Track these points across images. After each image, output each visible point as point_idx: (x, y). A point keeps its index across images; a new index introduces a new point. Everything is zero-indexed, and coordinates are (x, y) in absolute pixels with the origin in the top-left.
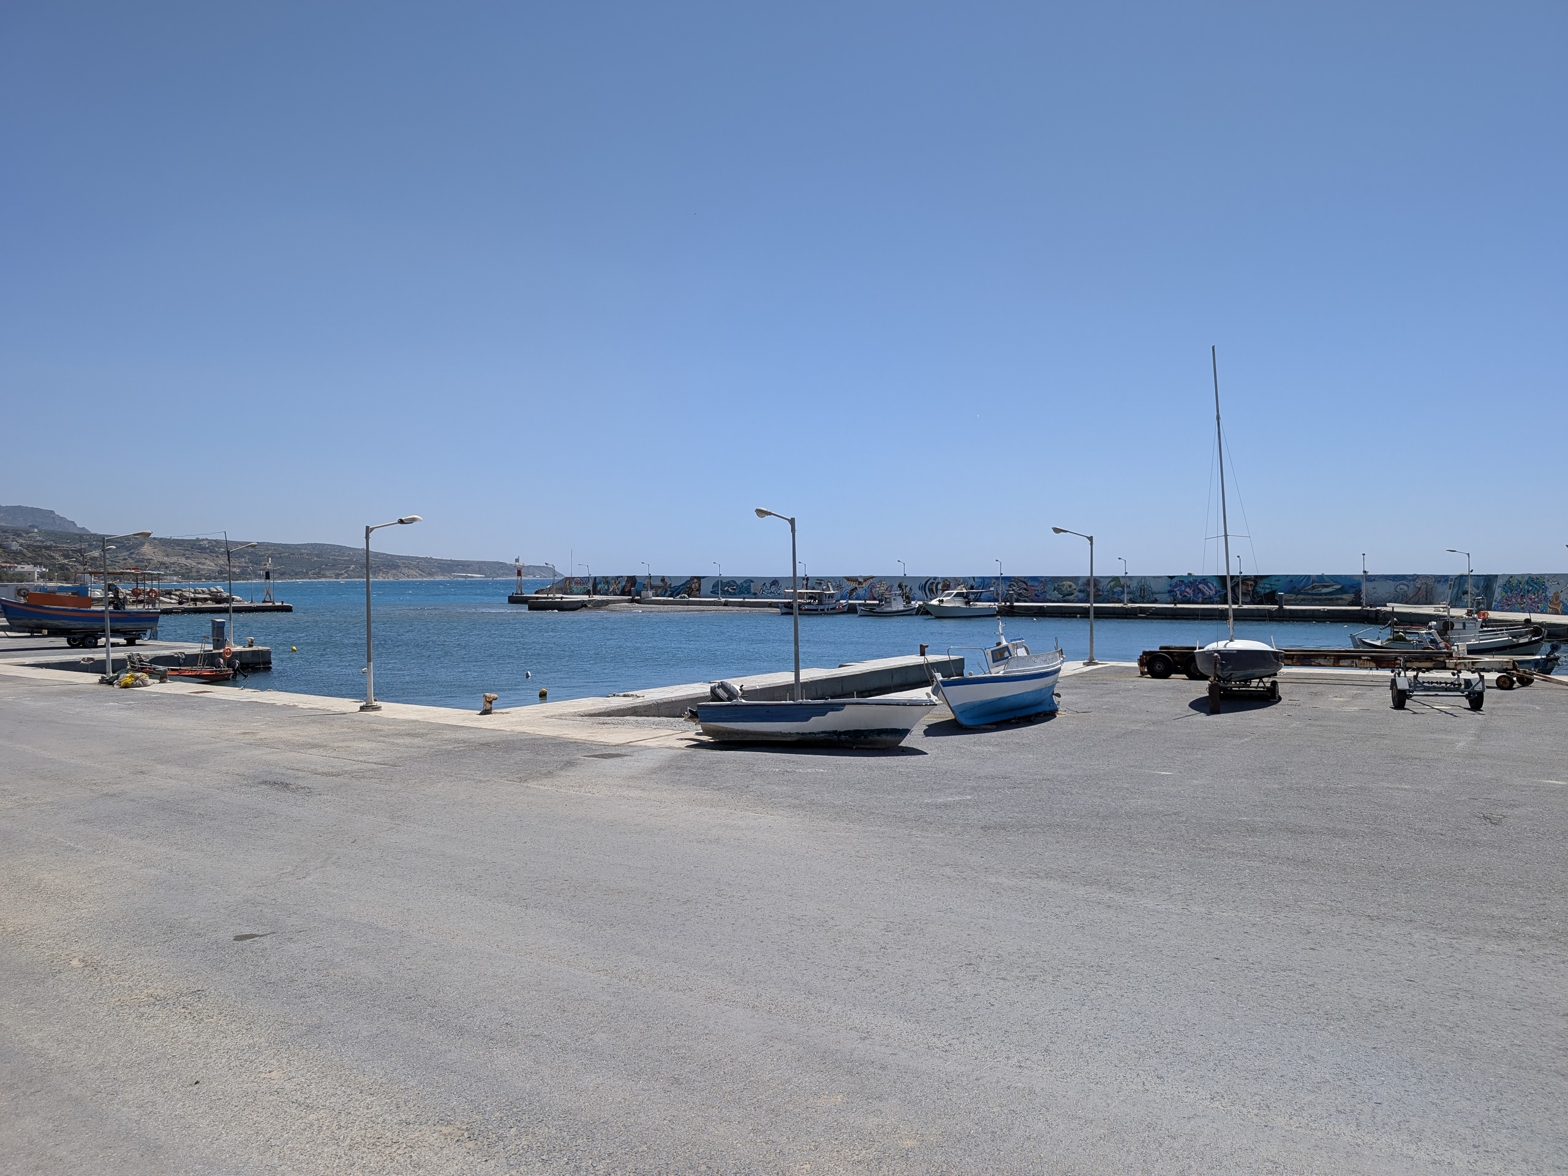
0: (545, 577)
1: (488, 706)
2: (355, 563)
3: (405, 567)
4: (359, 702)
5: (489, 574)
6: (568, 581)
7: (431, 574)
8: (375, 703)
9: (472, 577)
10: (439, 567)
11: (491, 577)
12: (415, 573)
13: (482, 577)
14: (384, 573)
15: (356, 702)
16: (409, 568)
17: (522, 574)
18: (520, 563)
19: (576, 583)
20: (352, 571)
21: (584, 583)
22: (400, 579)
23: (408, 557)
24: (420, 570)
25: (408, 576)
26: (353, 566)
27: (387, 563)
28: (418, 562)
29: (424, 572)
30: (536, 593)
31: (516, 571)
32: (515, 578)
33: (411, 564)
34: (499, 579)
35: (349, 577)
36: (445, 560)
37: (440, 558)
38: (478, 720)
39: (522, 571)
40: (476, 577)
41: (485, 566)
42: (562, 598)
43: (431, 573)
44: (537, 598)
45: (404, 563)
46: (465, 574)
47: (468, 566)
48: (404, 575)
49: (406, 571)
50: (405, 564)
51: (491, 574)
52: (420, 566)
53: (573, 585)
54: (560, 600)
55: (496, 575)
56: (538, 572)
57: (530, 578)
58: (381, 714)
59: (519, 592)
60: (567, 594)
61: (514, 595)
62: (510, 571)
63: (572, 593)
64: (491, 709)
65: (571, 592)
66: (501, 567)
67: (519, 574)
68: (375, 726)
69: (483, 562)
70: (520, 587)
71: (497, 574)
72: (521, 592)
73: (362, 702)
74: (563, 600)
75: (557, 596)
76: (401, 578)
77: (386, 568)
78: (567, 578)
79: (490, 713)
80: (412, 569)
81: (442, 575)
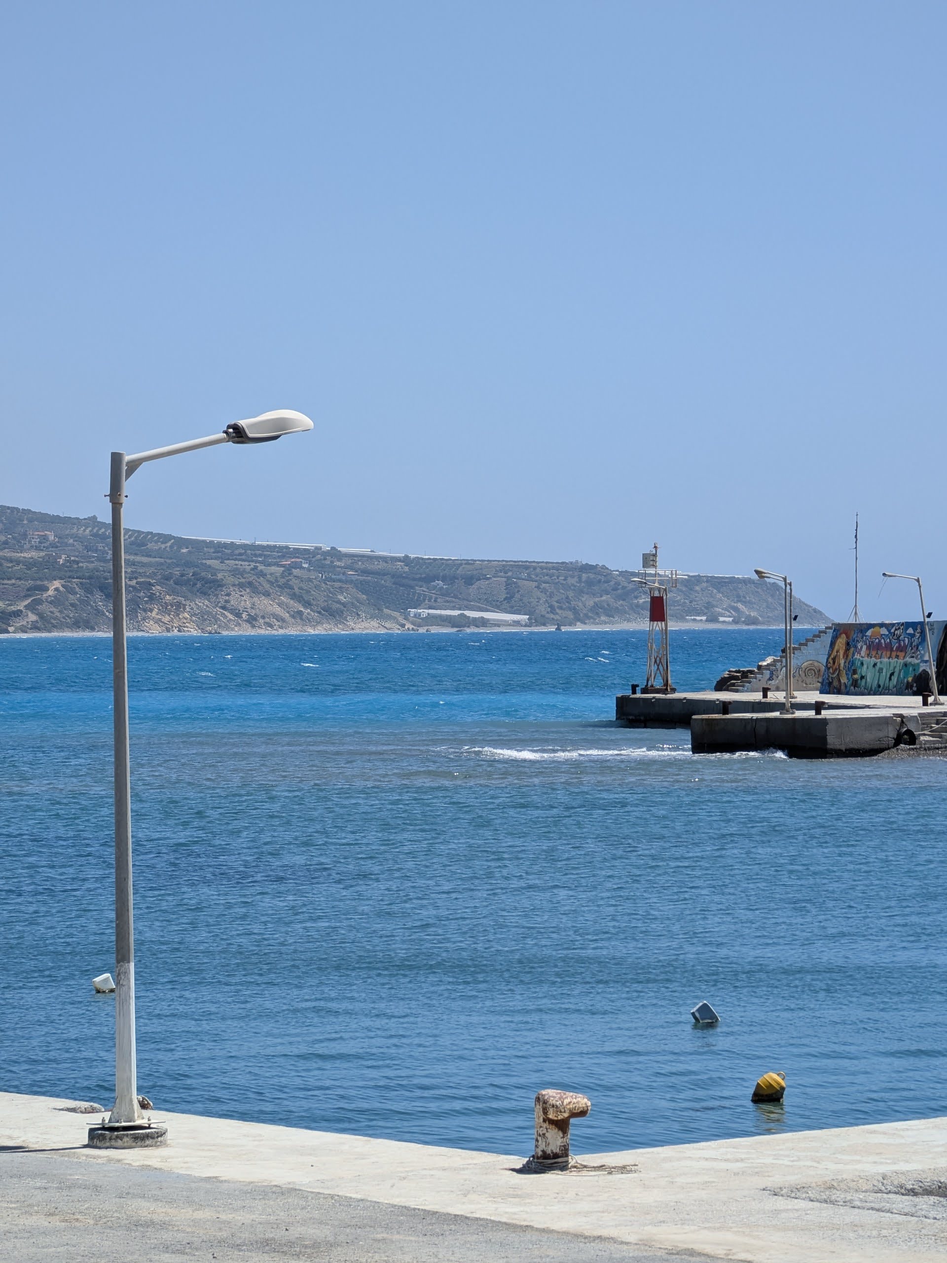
0: (754, 622)
1: (554, 1141)
2: (68, 572)
3: (241, 586)
4: (86, 1111)
5: (542, 609)
6: (841, 641)
7: (332, 613)
8: (141, 1118)
9: (484, 622)
10: (362, 587)
11: (552, 622)
12: (278, 610)
13: (517, 623)
14: (165, 609)
15: (73, 1110)
16: (255, 590)
17: (669, 610)
18: (663, 570)
19: (875, 648)
20: (55, 602)
21: (901, 649)
22: (225, 633)
23: (253, 547)
24: (294, 596)
25: (252, 620)
26: (57, 584)
27: (177, 572)
28: (288, 569)
29: (308, 604)
30: (722, 685)
31: (645, 600)
32: (643, 624)
33: (262, 574)
34: (579, 628)
35: (45, 623)
36: (385, 559)
37: (366, 551)
38: (516, 1195)
39: (669, 597)
40: (498, 624)
41: (529, 579)
42: (819, 707)
43: (336, 606)
44: (726, 707)
45: (235, 572)
46: (456, 613)
47: (469, 580)
48: (238, 615)
49: (243, 600)
50: (242, 573)
51: (552, 610)
52: (294, 582)
53: (862, 654)
54: (811, 714)
55: (570, 615)
56: (726, 602)
57: (697, 624)
58: (165, 1159)
59: (658, 683)
60: (839, 692)
61: (638, 695)
62: (623, 597)
63: (856, 687)
64: (565, 1152)
65: (855, 684)
66: (590, 583)
67: (657, 610)
68: (145, 1209)
69: (525, 566)
70: (661, 663)
71: (574, 610)
72: (666, 684)
73: (93, 1111)
74: (825, 714)
75: (802, 697)
76: (227, 628)
77: (172, 592)
78: (840, 630)
79: (564, 1167)
80: (267, 594)
81: (372, 617)
